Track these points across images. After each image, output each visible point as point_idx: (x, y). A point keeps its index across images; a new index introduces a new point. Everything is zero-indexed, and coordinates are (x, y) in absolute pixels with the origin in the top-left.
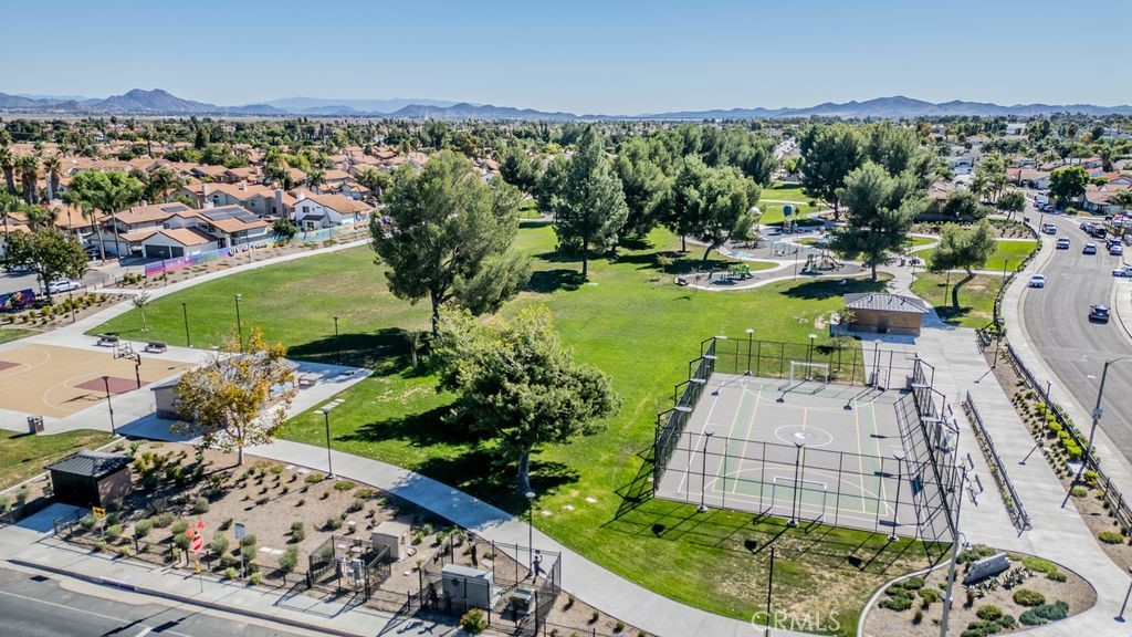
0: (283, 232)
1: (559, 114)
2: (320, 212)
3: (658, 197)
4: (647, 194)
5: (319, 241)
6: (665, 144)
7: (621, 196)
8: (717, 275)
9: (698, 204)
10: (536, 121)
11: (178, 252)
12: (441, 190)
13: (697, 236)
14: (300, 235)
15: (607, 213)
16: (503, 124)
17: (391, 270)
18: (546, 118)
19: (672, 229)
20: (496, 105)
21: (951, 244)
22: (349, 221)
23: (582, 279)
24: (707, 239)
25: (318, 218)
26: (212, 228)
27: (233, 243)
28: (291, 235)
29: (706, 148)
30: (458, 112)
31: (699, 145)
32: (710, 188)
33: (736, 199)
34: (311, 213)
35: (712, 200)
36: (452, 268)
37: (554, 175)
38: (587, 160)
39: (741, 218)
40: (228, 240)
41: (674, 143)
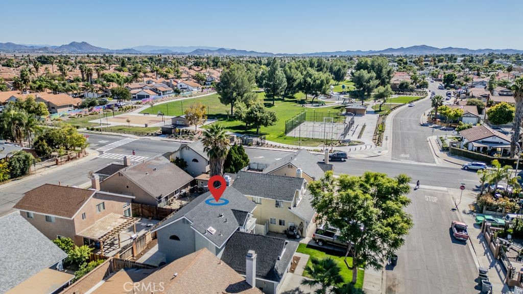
0: (177, 92)
1: (266, 53)
2: (186, 87)
3: (298, 81)
4: (295, 80)
5: (187, 95)
6: (303, 64)
7: (285, 80)
8: (314, 105)
9: (310, 83)
10: (256, 56)
11: (148, 97)
12: (234, 74)
13: (310, 93)
14: (181, 93)
15: (280, 84)
16: (241, 57)
17: (220, 96)
18: (259, 55)
19: (303, 92)
20: (237, 49)
21: (378, 92)
22: (195, 90)
23: (273, 105)
24: (313, 94)
25: (185, 89)
26: (157, 89)
27: (163, 95)
28: (179, 93)
29: (318, 66)
30: (219, 52)
31: (316, 65)
32: (315, 78)
33: (322, 81)
34: (183, 87)
35: (315, 81)
36: (236, 96)
37: (264, 75)
38: (274, 68)
39: (324, 87)
40: (162, 93)
41: (306, 64)
